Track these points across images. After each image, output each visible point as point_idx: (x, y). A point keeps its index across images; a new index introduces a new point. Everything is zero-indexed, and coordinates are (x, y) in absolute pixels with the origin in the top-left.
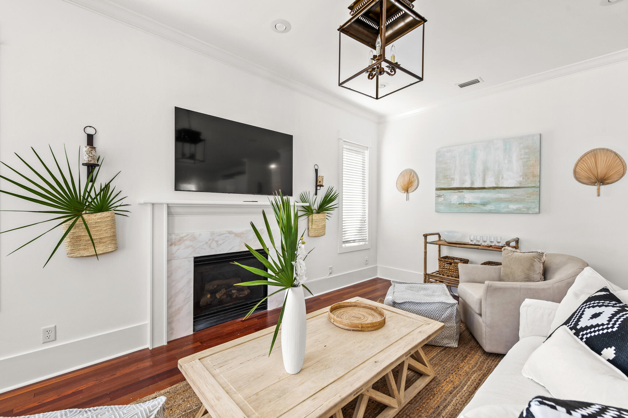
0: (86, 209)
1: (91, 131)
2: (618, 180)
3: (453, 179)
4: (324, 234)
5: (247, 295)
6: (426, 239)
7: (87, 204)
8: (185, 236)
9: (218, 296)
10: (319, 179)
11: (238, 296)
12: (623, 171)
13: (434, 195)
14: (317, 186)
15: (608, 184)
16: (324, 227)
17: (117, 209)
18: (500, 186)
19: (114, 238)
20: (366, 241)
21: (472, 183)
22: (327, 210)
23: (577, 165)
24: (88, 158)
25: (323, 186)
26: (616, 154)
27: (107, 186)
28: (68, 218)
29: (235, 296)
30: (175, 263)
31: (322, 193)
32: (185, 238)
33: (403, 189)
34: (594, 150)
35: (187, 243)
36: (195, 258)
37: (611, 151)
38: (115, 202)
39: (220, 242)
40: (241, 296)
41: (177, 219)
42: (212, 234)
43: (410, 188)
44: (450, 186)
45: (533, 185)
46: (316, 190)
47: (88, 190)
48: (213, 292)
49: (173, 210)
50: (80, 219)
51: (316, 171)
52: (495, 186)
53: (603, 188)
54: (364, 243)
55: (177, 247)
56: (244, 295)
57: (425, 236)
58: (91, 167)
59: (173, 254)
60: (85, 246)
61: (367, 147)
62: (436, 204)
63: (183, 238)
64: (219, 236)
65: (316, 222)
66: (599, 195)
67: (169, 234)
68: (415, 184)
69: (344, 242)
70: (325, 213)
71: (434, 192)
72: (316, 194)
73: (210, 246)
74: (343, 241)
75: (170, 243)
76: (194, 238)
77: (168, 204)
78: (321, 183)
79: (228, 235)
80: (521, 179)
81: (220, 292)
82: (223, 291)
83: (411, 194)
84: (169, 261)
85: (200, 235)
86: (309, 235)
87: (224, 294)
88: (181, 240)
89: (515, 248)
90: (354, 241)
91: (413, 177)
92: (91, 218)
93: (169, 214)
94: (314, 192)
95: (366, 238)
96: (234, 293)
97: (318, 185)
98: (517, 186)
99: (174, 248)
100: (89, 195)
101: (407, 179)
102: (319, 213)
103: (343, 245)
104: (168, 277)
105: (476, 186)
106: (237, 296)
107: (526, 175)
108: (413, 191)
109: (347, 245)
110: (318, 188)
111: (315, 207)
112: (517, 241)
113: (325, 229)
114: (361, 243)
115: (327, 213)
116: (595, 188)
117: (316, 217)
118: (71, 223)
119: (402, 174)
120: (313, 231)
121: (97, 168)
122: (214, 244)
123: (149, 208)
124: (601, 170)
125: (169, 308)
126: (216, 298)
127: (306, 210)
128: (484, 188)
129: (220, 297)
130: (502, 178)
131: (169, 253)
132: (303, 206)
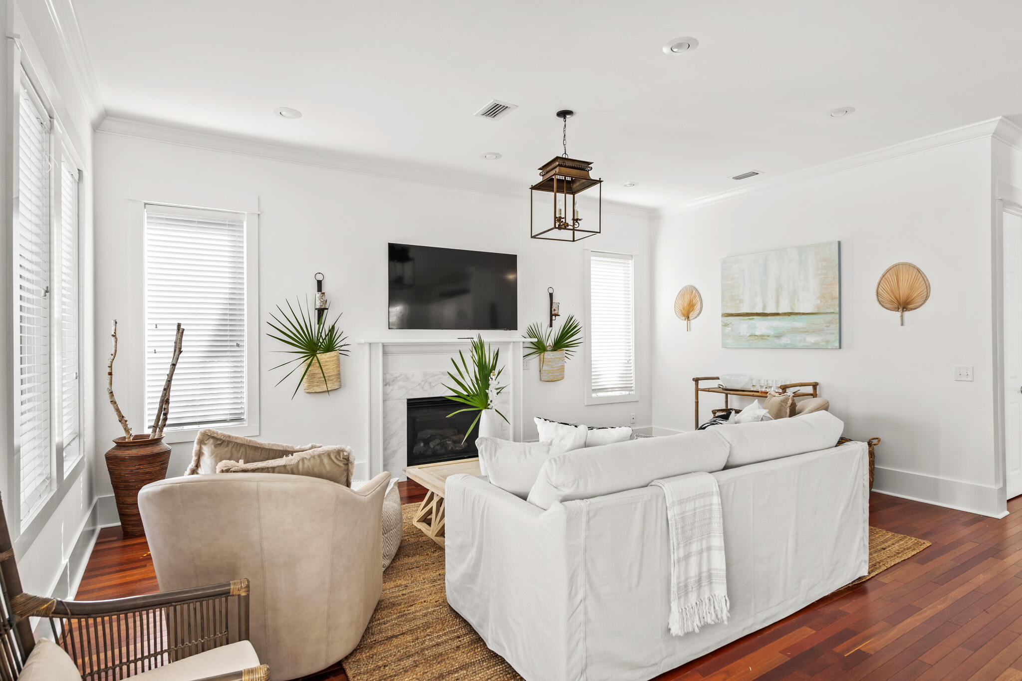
0: (318, 350)
1: (320, 277)
2: (921, 305)
3: (742, 301)
4: (563, 378)
5: (464, 448)
6: (697, 385)
7: (320, 344)
8: (399, 377)
9: (432, 445)
10: (554, 307)
11: (454, 448)
12: (926, 293)
13: (720, 324)
14: (551, 315)
15: (911, 309)
16: (562, 369)
17: (342, 348)
18: (796, 312)
19: (338, 376)
20: (632, 390)
21: (764, 307)
22: (567, 347)
23: (879, 284)
24: (320, 303)
25: (559, 315)
26: (919, 271)
27: (333, 327)
28: (307, 357)
29: (450, 448)
30: (389, 403)
31: (559, 323)
32: (399, 378)
33: (683, 315)
34: (896, 265)
35: (401, 383)
36: (408, 400)
37: (914, 267)
38: (339, 343)
39: (433, 384)
40: (457, 448)
41: (391, 358)
42: (425, 374)
43: (692, 313)
44: (739, 310)
45: (832, 311)
46: (551, 320)
47: (320, 331)
48: (427, 442)
49: (387, 349)
50: (315, 358)
51: (551, 295)
52: (790, 311)
53: (907, 314)
54: (627, 393)
55: (391, 388)
56: (461, 449)
57: (697, 380)
58: (321, 312)
59: (388, 395)
60: (318, 382)
61: (632, 256)
62: (722, 336)
63: (396, 378)
64: (432, 377)
65: (549, 362)
66: (902, 325)
67: (384, 374)
68: (698, 307)
69: (593, 390)
70: (564, 350)
71: (720, 318)
72: (551, 326)
73: (423, 388)
74: (593, 388)
75: (386, 384)
76: (407, 379)
77: (383, 343)
78: (556, 312)
79: (442, 376)
80: (818, 302)
81: (434, 441)
82: (438, 441)
83: (693, 322)
84: (384, 401)
85: (413, 375)
86: (542, 379)
87: (438, 444)
88: (395, 380)
89: (812, 396)
90: (613, 389)
91: (695, 297)
92: (323, 357)
93: (385, 353)
94: (549, 323)
95: (632, 385)
96: (449, 444)
97: (553, 315)
98: (814, 312)
99: (389, 389)
100: (321, 336)
101: (687, 300)
102: (555, 350)
103: (594, 395)
104: (384, 418)
105: (769, 310)
106: (452, 448)
107: (824, 297)
108: (696, 317)
109: (600, 394)
110: (554, 317)
111: (550, 342)
112: (815, 386)
113: (563, 371)
114: (624, 393)
115: (567, 350)
116: (898, 314)
117: (549, 355)
118: (309, 362)
119: (682, 293)
120: (545, 374)
121: (326, 311)
122: (427, 387)
123: (367, 348)
124: (903, 292)
125: (385, 449)
126: (430, 448)
127: (536, 347)
128: (778, 314)
129: (434, 446)
130: (798, 300)
131: (385, 394)
132: (531, 342)
